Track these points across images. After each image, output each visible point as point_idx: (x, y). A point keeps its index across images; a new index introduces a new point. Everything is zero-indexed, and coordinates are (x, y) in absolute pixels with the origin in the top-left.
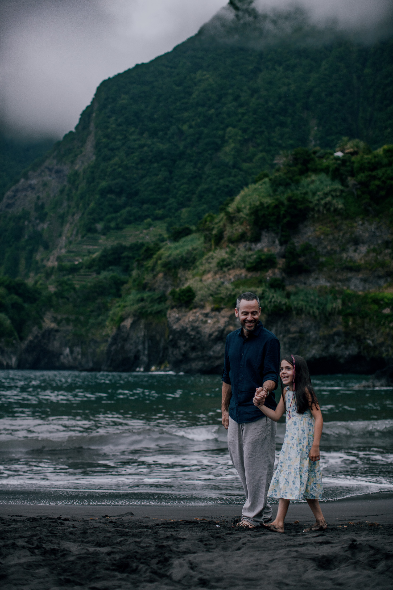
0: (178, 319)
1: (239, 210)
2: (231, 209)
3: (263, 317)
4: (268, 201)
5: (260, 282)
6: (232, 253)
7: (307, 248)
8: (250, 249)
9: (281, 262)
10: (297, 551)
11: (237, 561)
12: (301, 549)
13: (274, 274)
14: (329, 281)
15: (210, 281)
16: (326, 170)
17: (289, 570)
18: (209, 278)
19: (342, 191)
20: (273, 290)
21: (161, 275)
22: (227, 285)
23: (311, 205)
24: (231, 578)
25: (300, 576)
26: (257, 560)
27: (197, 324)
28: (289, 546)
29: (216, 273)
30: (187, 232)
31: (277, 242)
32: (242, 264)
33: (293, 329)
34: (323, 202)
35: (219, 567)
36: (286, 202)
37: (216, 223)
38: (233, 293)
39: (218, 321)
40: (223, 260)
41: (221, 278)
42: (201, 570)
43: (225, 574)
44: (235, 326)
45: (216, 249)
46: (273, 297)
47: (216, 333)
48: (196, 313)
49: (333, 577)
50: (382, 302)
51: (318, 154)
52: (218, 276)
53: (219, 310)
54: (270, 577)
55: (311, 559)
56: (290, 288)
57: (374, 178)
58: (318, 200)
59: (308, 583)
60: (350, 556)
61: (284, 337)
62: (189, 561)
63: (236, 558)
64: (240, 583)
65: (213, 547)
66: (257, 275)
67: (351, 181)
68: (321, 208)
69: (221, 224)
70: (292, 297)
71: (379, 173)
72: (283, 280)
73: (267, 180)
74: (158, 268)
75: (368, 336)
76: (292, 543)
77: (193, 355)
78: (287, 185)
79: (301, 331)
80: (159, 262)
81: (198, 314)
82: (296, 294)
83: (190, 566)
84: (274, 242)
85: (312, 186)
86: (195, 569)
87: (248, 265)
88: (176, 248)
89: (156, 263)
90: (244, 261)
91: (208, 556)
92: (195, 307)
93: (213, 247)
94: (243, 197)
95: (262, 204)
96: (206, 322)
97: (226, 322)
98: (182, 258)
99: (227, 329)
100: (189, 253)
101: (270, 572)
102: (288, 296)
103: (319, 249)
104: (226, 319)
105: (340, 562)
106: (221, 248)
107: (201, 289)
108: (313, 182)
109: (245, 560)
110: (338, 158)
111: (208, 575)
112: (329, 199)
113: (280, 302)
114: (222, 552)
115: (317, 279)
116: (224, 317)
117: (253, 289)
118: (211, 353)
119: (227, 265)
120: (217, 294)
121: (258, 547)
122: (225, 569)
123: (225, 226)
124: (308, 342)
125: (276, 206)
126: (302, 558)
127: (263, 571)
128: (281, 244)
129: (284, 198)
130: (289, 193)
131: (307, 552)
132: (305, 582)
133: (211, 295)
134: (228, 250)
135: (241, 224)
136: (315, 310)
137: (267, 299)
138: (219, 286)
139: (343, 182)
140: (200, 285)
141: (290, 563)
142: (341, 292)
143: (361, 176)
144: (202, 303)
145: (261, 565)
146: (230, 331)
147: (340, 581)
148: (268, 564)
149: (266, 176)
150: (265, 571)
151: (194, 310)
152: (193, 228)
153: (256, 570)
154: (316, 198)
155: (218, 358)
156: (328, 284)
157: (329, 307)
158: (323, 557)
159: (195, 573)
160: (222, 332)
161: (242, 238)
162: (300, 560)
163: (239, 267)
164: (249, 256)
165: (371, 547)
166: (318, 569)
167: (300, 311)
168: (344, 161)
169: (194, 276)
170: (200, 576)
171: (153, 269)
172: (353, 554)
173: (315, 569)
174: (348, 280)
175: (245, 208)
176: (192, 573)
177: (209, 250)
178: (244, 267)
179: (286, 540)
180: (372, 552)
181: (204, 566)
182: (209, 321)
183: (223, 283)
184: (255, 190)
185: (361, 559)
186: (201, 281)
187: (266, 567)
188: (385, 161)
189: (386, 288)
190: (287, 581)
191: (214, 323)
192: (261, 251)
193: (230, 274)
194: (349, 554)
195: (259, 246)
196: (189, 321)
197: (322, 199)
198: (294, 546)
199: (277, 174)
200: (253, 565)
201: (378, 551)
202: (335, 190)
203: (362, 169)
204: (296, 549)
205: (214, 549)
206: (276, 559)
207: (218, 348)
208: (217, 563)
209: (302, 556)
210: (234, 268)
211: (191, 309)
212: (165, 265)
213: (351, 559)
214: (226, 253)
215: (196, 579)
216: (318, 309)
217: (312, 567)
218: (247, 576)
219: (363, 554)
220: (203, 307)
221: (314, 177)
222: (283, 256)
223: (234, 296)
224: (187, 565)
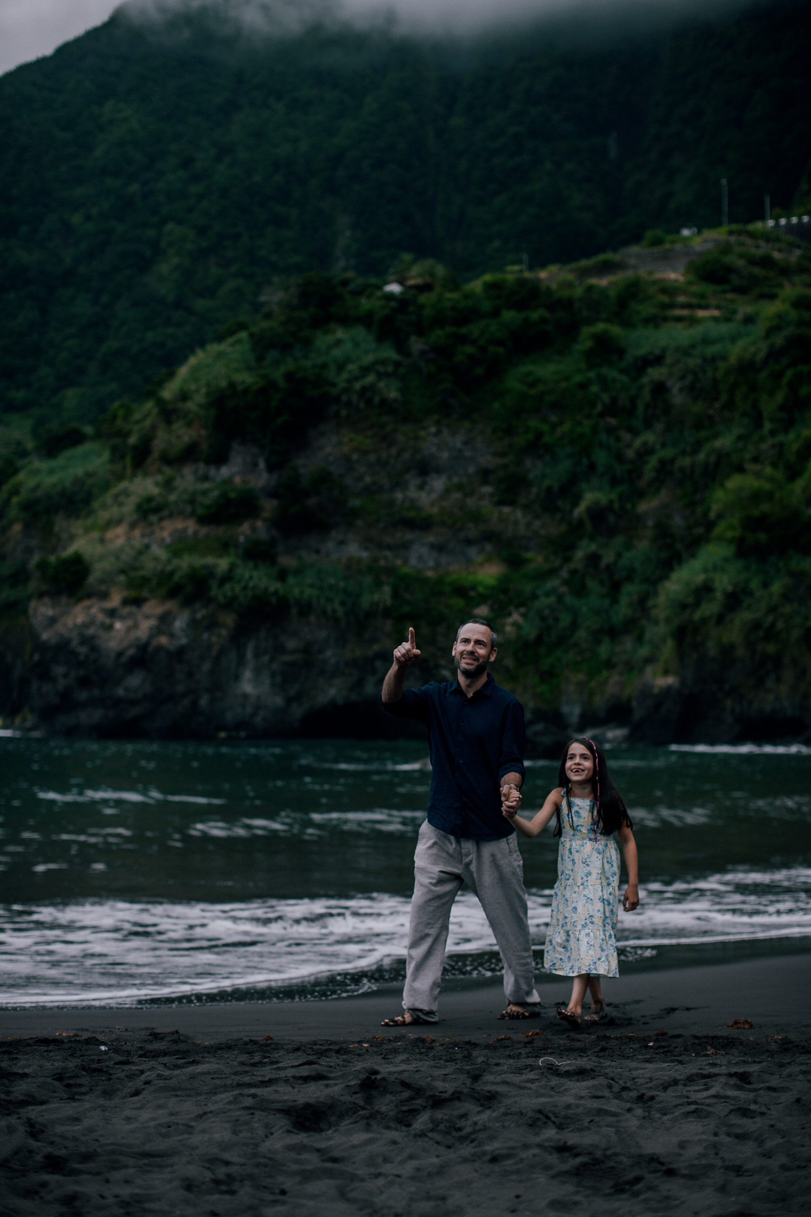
0: (53, 621)
1: (184, 396)
2: (168, 392)
3: (229, 620)
4: (245, 378)
5: (224, 547)
6: (168, 485)
7: (324, 478)
8: (206, 478)
9: (269, 506)
10: (254, 1096)
11: (128, 1119)
12: (263, 1092)
13: (254, 529)
14: (366, 549)
15: (120, 541)
16: (366, 320)
17: (235, 1133)
18: (118, 537)
19: (397, 364)
20: (251, 564)
21: (17, 528)
22: (157, 551)
23: (334, 391)
24: (113, 1152)
25: (257, 1145)
26: (172, 1114)
27: (91, 631)
28: (240, 1085)
29: (133, 526)
30: (74, 438)
31: (262, 465)
32: (189, 509)
33: (291, 644)
34: (358, 385)
35: (90, 1130)
36: (282, 383)
37: (137, 422)
38: (169, 568)
39: (136, 626)
40: (149, 499)
41: (143, 536)
42: (52, 1139)
43: (102, 1146)
44: (172, 635)
45: (134, 475)
46: (251, 578)
47: (131, 652)
48: (89, 608)
49: (323, 1145)
50: (472, 594)
51: (352, 286)
52: (137, 533)
53: (137, 602)
54: (194, 1148)
55: (280, 1111)
56: (287, 561)
57: (464, 340)
58: (349, 381)
59: (270, 1159)
60: (362, 1103)
61: (272, 660)
62: (29, 1119)
63: (128, 1113)
64: (131, 1161)
65: (83, 1089)
66: (219, 531)
67: (416, 345)
68: (354, 398)
69: (148, 423)
70: (291, 580)
71: (474, 329)
72: (273, 543)
73: (243, 335)
74: (13, 512)
75: (443, 662)
76: (247, 1079)
77: (83, 695)
78: (286, 348)
79: (307, 650)
80: (15, 500)
81: (94, 610)
82: (298, 572)
83: (28, 1129)
84: (255, 465)
85: (337, 352)
86: (40, 1137)
87: (200, 511)
88: (52, 472)
89: (7, 502)
90: (192, 502)
91: (69, 1109)
92: (89, 596)
93: (129, 471)
94: (195, 370)
95: (232, 385)
96: (110, 627)
97: (151, 629)
98: (63, 493)
99: (154, 643)
100: (78, 482)
101: (195, 1139)
102: (282, 575)
103: (348, 481)
104: (153, 622)
105: (341, 1116)
106: (146, 474)
107: (102, 558)
108: (339, 343)
109: (145, 1115)
110: (391, 297)
111: (66, 1148)
112: (370, 379)
113: (266, 589)
114: (101, 1101)
115: (342, 543)
116: (147, 617)
117: (210, 560)
118: (120, 692)
119: (157, 510)
120: (135, 569)
121: (175, 1089)
122: (102, 1136)
123: (154, 427)
124: (322, 672)
125: (262, 391)
126: (264, 1110)
127: (180, 1138)
128: (270, 468)
129: (278, 374)
130: (289, 365)
131: (274, 1097)
132: (265, 1157)
133: (123, 571)
134: (160, 478)
135: (189, 424)
136: (337, 606)
137: (239, 581)
138: (140, 553)
139: (401, 346)
140: (99, 549)
141: (238, 1120)
142: (391, 571)
143: (438, 335)
144: (103, 588)
145: (178, 1124)
146: (160, 648)
147: (336, 1154)
148: (193, 1124)
149: (242, 327)
150: (186, 1136)
151: (86, 603)
152: (88, 430)
153: (166, 1136)
154: (345, 375)
155: (134, 703)
156: (364, 554)
157: (366, 601)
158: (308, 1106)
159: (39, 1144)
160: (143, 647)
161: (189, 454)
162: (257, 1113)
163: (181, 514)
164: (205, 493)
165: (405, 1085)
166: (294, 1130)
167: (306, 609)
168: (402, 303)
169: (87, 530)
170: (50, 1149)
171: (2, 515)
172: (369, 1100)
173: (288, 1131)
174: (406, 546)
175: (197, 391)
176: (33, 1144)
177: (120, 477)
178: (193, 514)
179: (236, 1074)
180: (406, 1094)
181: (59, 1129)
182: (118, 625)
183: (147, 547)
184: (220, 355)
185: (384, 1109)
186: (102, 541)
187: (189, 1129)
188: (486, 306)
189: (482, 565)
190: (227, 1156)
191: (129, 630)
192: (228, 481)
193: (162, 529)
194: (359, 1099)
195: (225, 471)
196: (75, 625)
197: (356, 379)
198: (250, 1085)
199: (266, 324)
200: (161, 1125)
201: (418, 1091)
202: (383, 362)
203: (439, 320)
204: (253, 1091)
205: (84, 1094)
206: (211, 1112)
207: (135, 681)
208: (86, 1123)
209: (263, 1105)
210: (171, 516)
211: (80, 600)
212: (28, 506)
213: (364, 1108)
214: (157, 484)
215: (39, 1158)
216: (343, 604)
217: (281, 1127)
218: (147, 1148)
219: (389, 1097)
220: (104, 596)
221: (340, 333)
222: (273, 494)
223: (171, 574)
224: (22, 1129)
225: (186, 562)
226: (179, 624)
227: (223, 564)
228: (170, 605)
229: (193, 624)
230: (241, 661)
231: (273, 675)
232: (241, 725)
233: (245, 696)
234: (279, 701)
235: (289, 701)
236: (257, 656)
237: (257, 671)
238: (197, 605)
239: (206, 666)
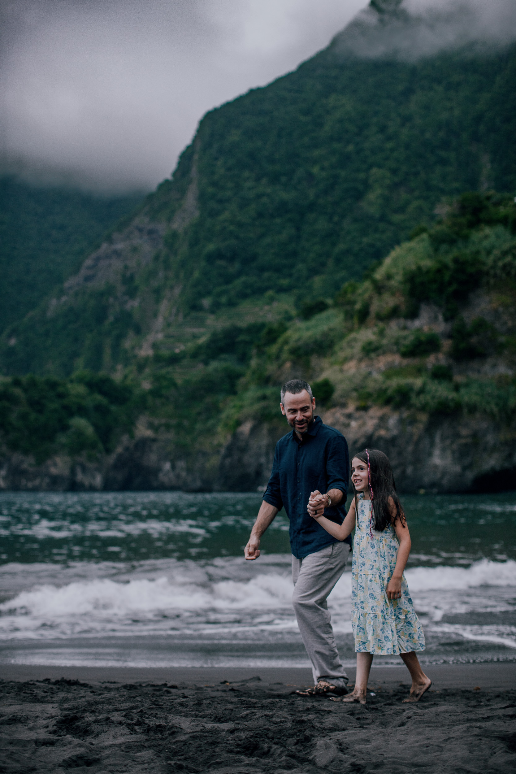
1: (389, 277)
2: (379, 275)
3: (423, 418)
4: (428, 263)
5: (419, 371)
6: (381, 333)
7: (481, 325)
8: (405, 328)
9: (446, 344)
10: (480, 727)
11: (400, 741)
12: (485, 725)
13: (437, 359)
14: (511, 368)
15: (353, 371)
16: (504, 221)
17: (471, 752)
18: (351, 367)
20: (436, 382)
21: (288, 365)
22: (377, 376)
23: (485, 268)
24: (394, 763)
25: (486, 761)
26: (428, 739)
28: (469, 720)
29: (360, 360)
30: (321, 307)
31: (441, 317)
32: (395, 348)
33: (464, 432)
34: (500, 264)
35: (377, 748)
36: (451, 265)
37: (360, 295)
38: (384, 386)
39: (364, 424)
40: (370, 343)
41: (367, 366)
42: (354, 753)
43: (386, 758)
44: (387, 429)
45: (360, 328)
46: (437, 390)
47: (362, 440)
48: (334, 414)
51: (494, 200)
52: (363, 365)
53: (365, 409)
54: (445, 761)
55: (498, 738)
56: (459, 378)
58: (495, 262)
59: (496, 770)
61: (452, 443)
62: (338, 740)
63: (399, 737)
64: (407, 769)
65: (368, 721)
66: (415, 362)
68: (499, 272)
69: (367, 296)
70: (463, 391)
72: (450, 368)
73: (425, 236)
74: (285, 355)
76: (472, 716)
78: (453, 242)
79: (474, 435)
80: (286, 348)
81: (338, 415)
82: (467, 385)
83: (339, 747)
84: (436, 318)
85: (486, 243)
86: (346, 752)
87: (403, 349)
88: (308, 329)
89: (281, 350)
90: (397, 343)
91: (362, 734)
92: (334, 406)
93: (356, 326)
94: (395, 260)
95: (419, 268)
96: (348, 426)
97: (374, 425)
98: (315, 342)
99: (377, 434)
100: (325, 335)
101: (445, 755)
102: (457, 388)
103: (498, 325)
104: (375, 421)
106: (367, 327)
107: (342, 381)
108: (486, 237)
109: (411, 739)
111: (363, 759)
112: (508, 259)
113: (447, 398)
114: (380, 729)
115: (494, 366)
116: (372, 418)
117: (410, 380)
119: (375, 350)
120: (362, 388)
121: (427, 722)
122: (385, 752)
123: (371, 298)
124: (485, 449)
125: (439, 271)
126: (487, 737)
127: (435, 754)
128: (446, 320)
129: (448, 259)
130: (455, 253)
131: (493, 728)
132: (492, 769)
133: (355, 390)
134: (376, 329)
135: (393, 294)
136: (493, 406)
137: (429, 393)
138: (366, 377)
140: (340, 376)
141: (471, 743)
144: (343, 400)
145: (433, 745)
146: (380, 438)
148: (442, 745)
149: (423, 230)
150: (439, 753)
151: (333, 410)
152: (329, 301)
153: (426, 753)
154: (492, 258)
156: (510, 372)
157: (512, 403)
159: (346, 756)
160: (370, 437)
161: (394, 313)
162: (484, 739)
163: (391, 352)
164: (405, 338)
166: (509, 751)
167: (473, 409)
169: (332, 364)
170: (353, 760)
171: (278, 357)
173: (506, 752)
175: (397, 273)
176: (344, 757)
177: (351, 330)
178: (398, 351)
179: (464, 712)
181: (357, 747)
182: (354, 424)
183: (370, 373)
184: (411, 250)
186: (341, 371)
187: (440, 749)
190: (468, 767)
191: (360, 427)
192: (420, 330)
193: (379, 362)
195: (417, 323)
197: (499, 259)
198: (476, 720)
199: (439, 228)
200: (423, 746)
204: (479, 724)
205: (369, 724)
206: (453, 738)
208: (374, 743)
209: (487, 734)
210: (384, 353)
211: (328, 408)
212: (294, 352)
214: (374, 333)
215: (347, 765)
216: (497, 405)
217: (501, 749)
218: (415, 760)
220: (344, 405)
221: (487, 230)
222: (449, 336)
223: (385, 390)
224: (334, 746)
225: (395, 382)
226: (392, 421)
227: (418, 382)
228: (386, 410)
229: (401, 421)
230: (432, 444)
231: (453, 452)
232: (433, 485)
233: (436, 467)
234: (457, 469)
235: (465, 469)
236: (443, 439)
237: (443, 450)
238: (403, 409)
239: (410, 448)
